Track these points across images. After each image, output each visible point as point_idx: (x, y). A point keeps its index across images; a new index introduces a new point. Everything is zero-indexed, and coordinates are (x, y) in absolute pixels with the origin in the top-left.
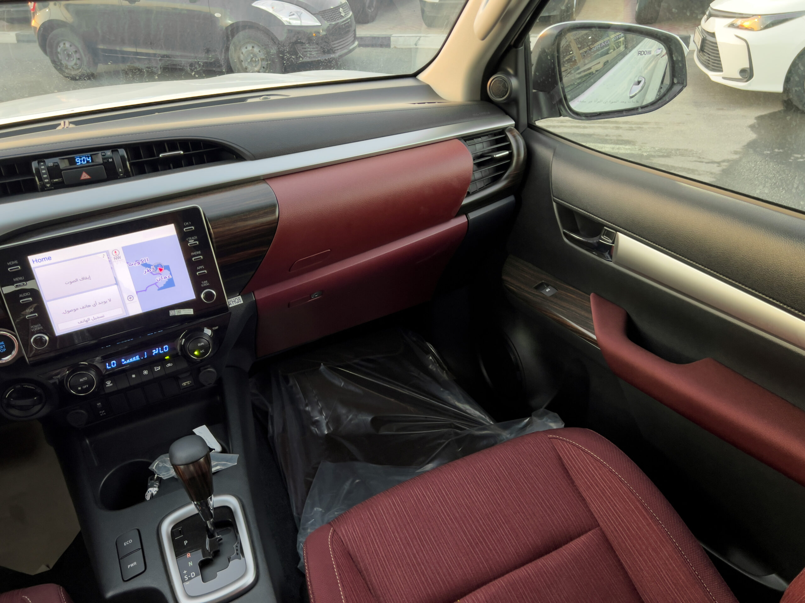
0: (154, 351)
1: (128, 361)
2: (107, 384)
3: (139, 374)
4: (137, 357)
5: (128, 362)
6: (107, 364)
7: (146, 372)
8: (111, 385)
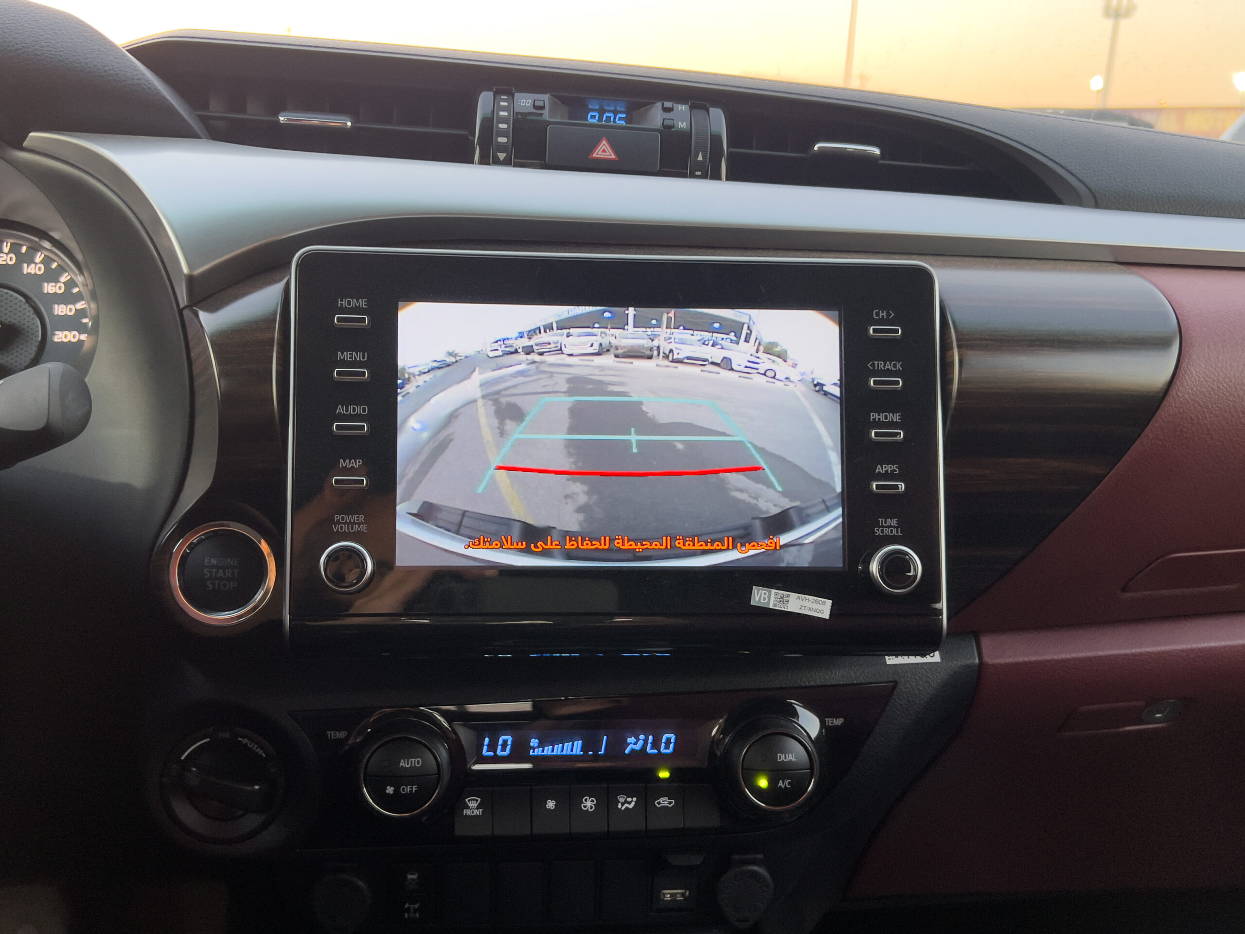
0: (631, 740)
1: (548, 751)
2: (468, 808)
3: (570, 802)
4: (578, 744)
5: (545, 753)
6: (487, 740)
7: (589, 804)
8: (478, 812)
